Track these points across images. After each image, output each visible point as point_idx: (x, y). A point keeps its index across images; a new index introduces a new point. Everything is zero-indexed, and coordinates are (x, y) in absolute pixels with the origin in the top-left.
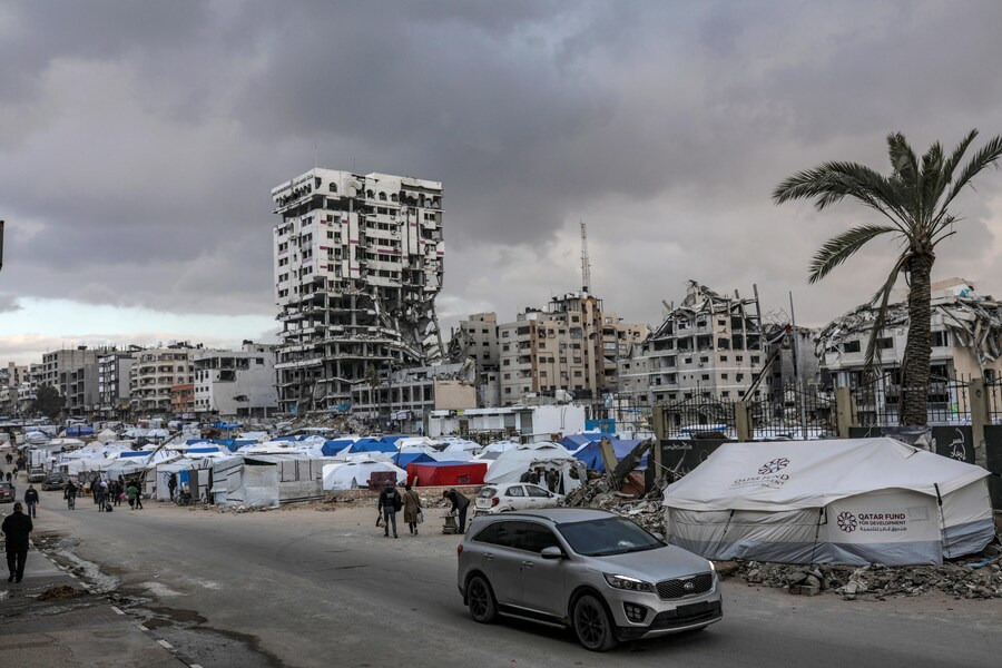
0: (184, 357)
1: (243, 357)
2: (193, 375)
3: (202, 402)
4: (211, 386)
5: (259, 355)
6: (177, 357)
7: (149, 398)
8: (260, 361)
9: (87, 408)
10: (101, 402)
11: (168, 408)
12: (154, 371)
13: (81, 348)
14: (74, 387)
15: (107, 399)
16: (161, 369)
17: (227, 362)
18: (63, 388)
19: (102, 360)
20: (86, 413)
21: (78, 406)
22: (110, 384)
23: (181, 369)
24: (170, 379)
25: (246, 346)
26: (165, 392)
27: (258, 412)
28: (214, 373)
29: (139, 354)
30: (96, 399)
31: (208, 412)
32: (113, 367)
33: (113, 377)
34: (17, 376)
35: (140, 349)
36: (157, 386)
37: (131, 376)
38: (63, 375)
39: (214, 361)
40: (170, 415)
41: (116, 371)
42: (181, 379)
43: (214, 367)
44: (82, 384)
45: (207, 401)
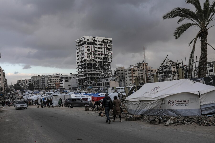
0: (58, 77)
1: (70, 77)
2: (60, 81)
3: (62, 86)
4: (63, 83)
5: (74, 76)
6: (57, 77)
7: (51, 86)
8: (74, 78)
9: (39, 88)
10: (42, 87)
11: (55, 88)
12: (52, 80)
13: (39, 75)
14: (37, 83)
15: (43, 86)
16: (54, 79)
17: (67, 78)
18: (35, 84)
19: (42, 78)
20: (39, 89)
21: (37, 88)
22: (44, 83)
23: (58, 79)
24: (56, 82)
25: (71, 74)
26: (54, 84)
27: (73, 88)
28: (64, 80)
29: (49, 76)
30: (41, 86)
31: (63, 88)
32: (44, 79)
33: (44, 81)
34: (26, 82)
35: (50, 75)
36: (53, 83)
37: (48, 81)
38: (35, 81)
39: (64, 77)
40: (55, 89)
41: (45, 80)
42: (58, 82)
43: (64, 79)
44: (38, 83)
45: (63, 86)
